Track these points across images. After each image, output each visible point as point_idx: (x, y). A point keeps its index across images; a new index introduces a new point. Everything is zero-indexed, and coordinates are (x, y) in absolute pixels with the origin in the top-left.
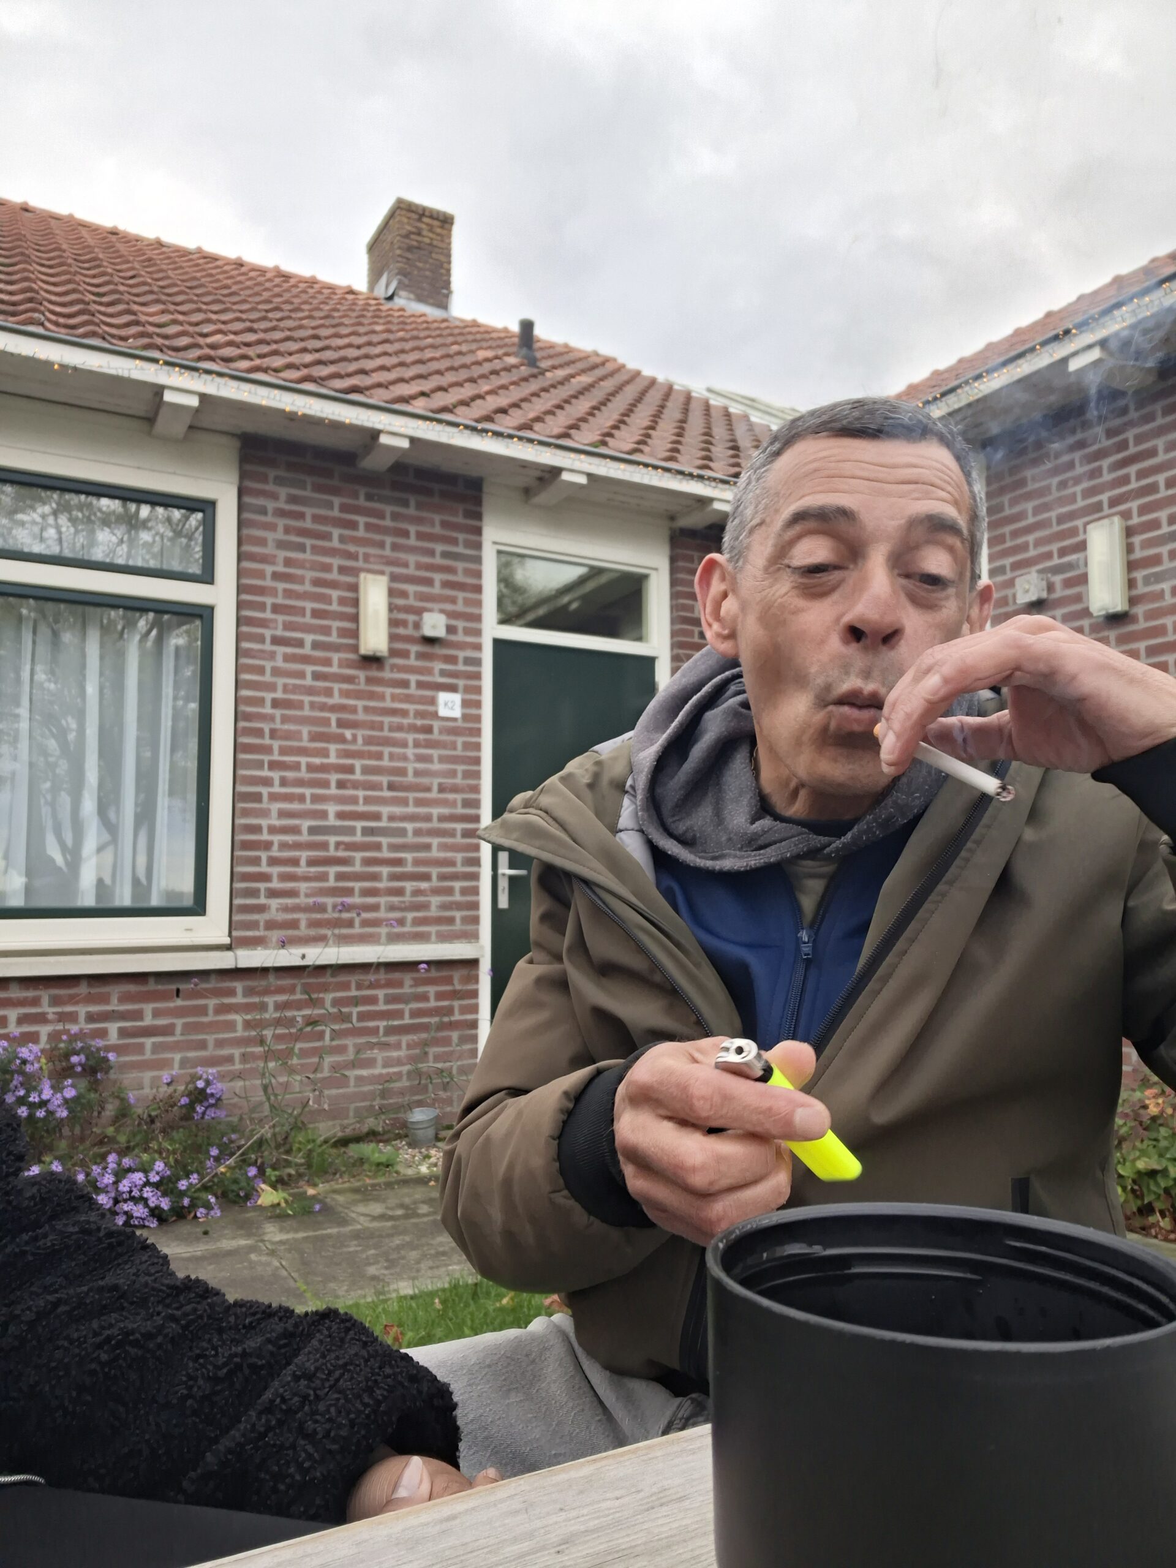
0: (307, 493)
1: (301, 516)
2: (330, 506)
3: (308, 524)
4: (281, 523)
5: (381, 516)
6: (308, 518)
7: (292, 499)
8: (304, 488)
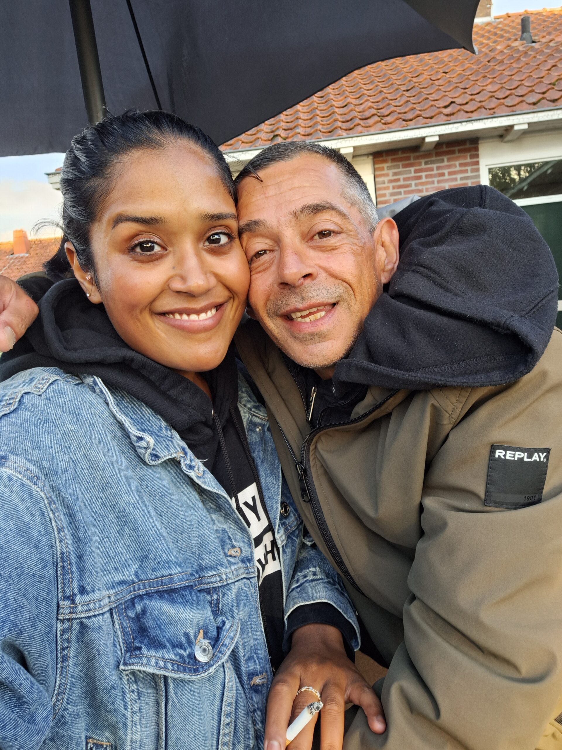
0: (401, 169)
1: (399, 180)
2: (410, 172)
3: (402, 183)
4: (391, 185)
5: (432, 170)
6: (402, 180)
7: (395, 174)
8: (399, 168)
